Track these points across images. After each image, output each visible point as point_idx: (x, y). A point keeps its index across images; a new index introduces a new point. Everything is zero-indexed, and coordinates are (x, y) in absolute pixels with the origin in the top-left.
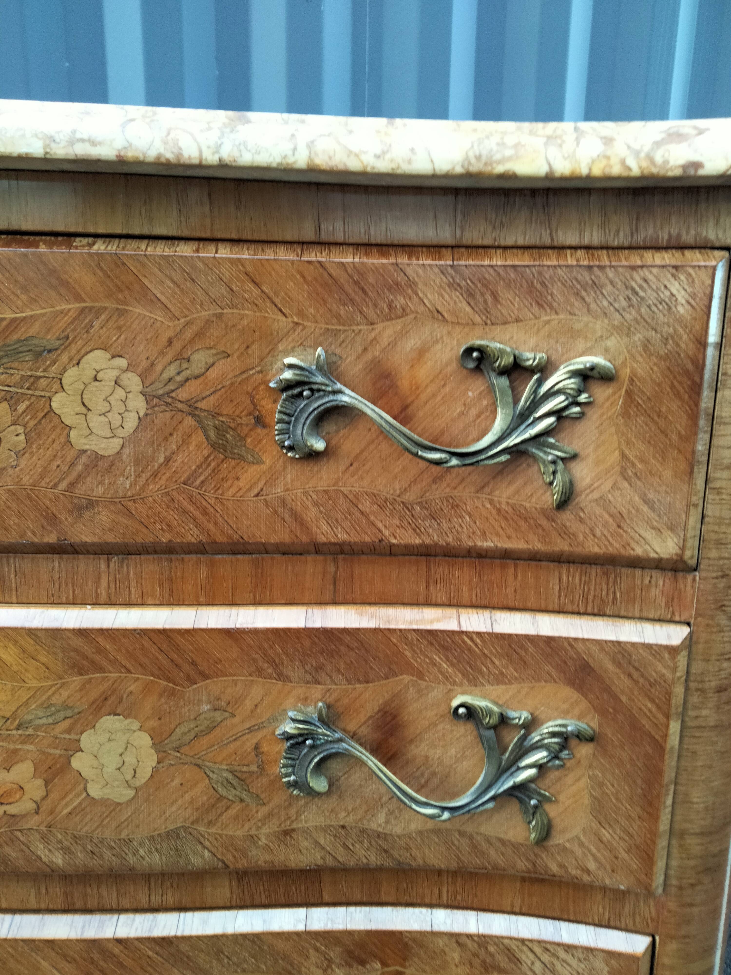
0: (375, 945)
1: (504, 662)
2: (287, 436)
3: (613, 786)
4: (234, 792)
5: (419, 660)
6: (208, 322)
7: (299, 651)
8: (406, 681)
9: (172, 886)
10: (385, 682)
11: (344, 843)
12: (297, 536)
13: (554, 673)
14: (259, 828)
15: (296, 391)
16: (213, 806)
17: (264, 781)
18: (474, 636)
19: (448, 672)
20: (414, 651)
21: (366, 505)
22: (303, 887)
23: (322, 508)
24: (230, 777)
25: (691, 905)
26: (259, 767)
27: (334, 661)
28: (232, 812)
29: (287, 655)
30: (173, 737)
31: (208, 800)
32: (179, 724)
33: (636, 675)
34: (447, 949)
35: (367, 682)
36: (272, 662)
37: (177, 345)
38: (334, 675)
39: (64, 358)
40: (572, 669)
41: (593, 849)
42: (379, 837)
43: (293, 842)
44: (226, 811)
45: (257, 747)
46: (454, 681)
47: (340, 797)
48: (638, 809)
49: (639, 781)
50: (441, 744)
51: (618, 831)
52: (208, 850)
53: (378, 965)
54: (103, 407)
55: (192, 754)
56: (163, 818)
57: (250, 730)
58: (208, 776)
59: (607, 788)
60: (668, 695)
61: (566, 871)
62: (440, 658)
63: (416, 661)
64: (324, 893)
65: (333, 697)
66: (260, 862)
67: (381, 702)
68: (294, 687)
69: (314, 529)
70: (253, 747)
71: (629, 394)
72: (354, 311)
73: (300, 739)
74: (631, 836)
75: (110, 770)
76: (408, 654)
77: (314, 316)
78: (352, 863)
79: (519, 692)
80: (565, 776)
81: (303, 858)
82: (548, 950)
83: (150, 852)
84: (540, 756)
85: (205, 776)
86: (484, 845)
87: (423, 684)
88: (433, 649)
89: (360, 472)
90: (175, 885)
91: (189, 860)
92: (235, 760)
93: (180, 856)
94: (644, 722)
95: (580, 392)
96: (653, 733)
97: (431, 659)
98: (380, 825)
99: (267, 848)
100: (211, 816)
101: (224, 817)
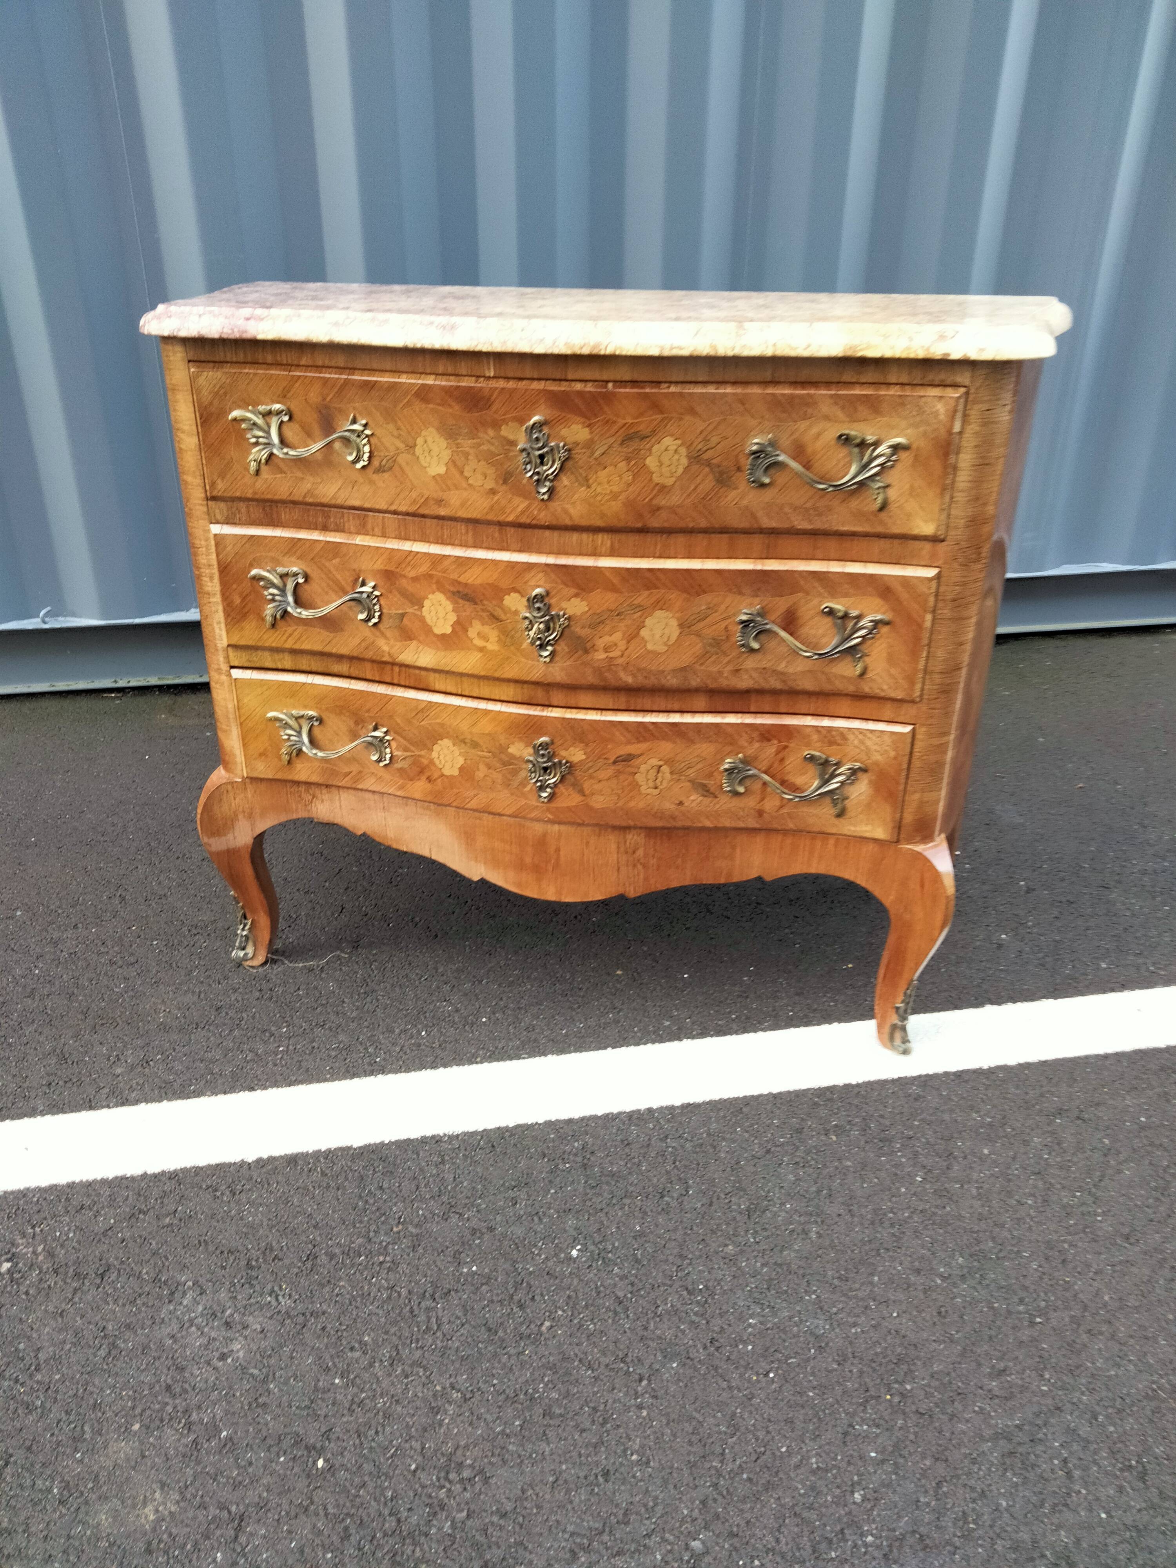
0: (775, 731)
1: (849, 586)
2: (752, 476)
3: (898, 647)
4: (714, 649)
6: (719, 423)
7: (750, 581)
8: (800, 596)
9: (679, 701)
10: (790, 596)
11: (764, 677)
12: (752, 525)
13: (873, 592)
14: (724, 668)
15: (758, 455)
16: (704, 656)
17: (729, 644)
18: (834, 574)
19: (821, 591)
20: (805, 581)
21: (787, 509)
23: (765, 511)
24: (713, 642)
25: (933, 709)
26: (727, 638)
27: (766, 586)
28: (712, 659)
29: (744, 583)
30: (688, 622)
31: (701, 653)
32: (691, 615)
33: (911, 592)
34: (811, 734)
35: (781, 597)
36: (737, 586)
37: (705, 434)
38: (766, 593)
39: (653, 440)
40: (882, 590)
41: (887, 680)
42: (781, 674)
43: (740, 676)
44: (709, 658)
45: (726, 628)
46: (824, 595)
47: (765, 652)
48: (910, 658)
49: (911, 644)
50: (815, 627)
51: (899, 669)
52: (699, 677)
54: (668, 463)
55: (696, 630)
56: (680, 661)
57: (724, 619)
58: (703, 641)
59: (895, 648)
60: (926, 601)
61: (873, 691)
62: (818, 584)
63: (806, 587)
65: (764, 602)
66: (723, 685)
67: (787, 606)
68: (747, 597)
69: (761, 521)
71: (916, 456)
72: (788, 416)
73: (748, 623)
74: (905, 672)
75: (657, 637)
76: (802, 583)
77: (768, 419)
78: (767, 687)
79: (855, 601)
80: (875, 642)
81: (744, 683)
83: (673, 677)
84: (862, 632)
85: (701, 641)
86: (833, 679)
87: (808, 597)
88: (815, 580)
89: (785, 494)
91: (690, 682)
92: (716, 634)
93: (686, 680)
94: (914, 615)
95: (893, 455)
96: (918, 620)
97: (813, 585)
98: (782, 668)
99: (727, 677)
100: (702, 661)
101: (708, 661)
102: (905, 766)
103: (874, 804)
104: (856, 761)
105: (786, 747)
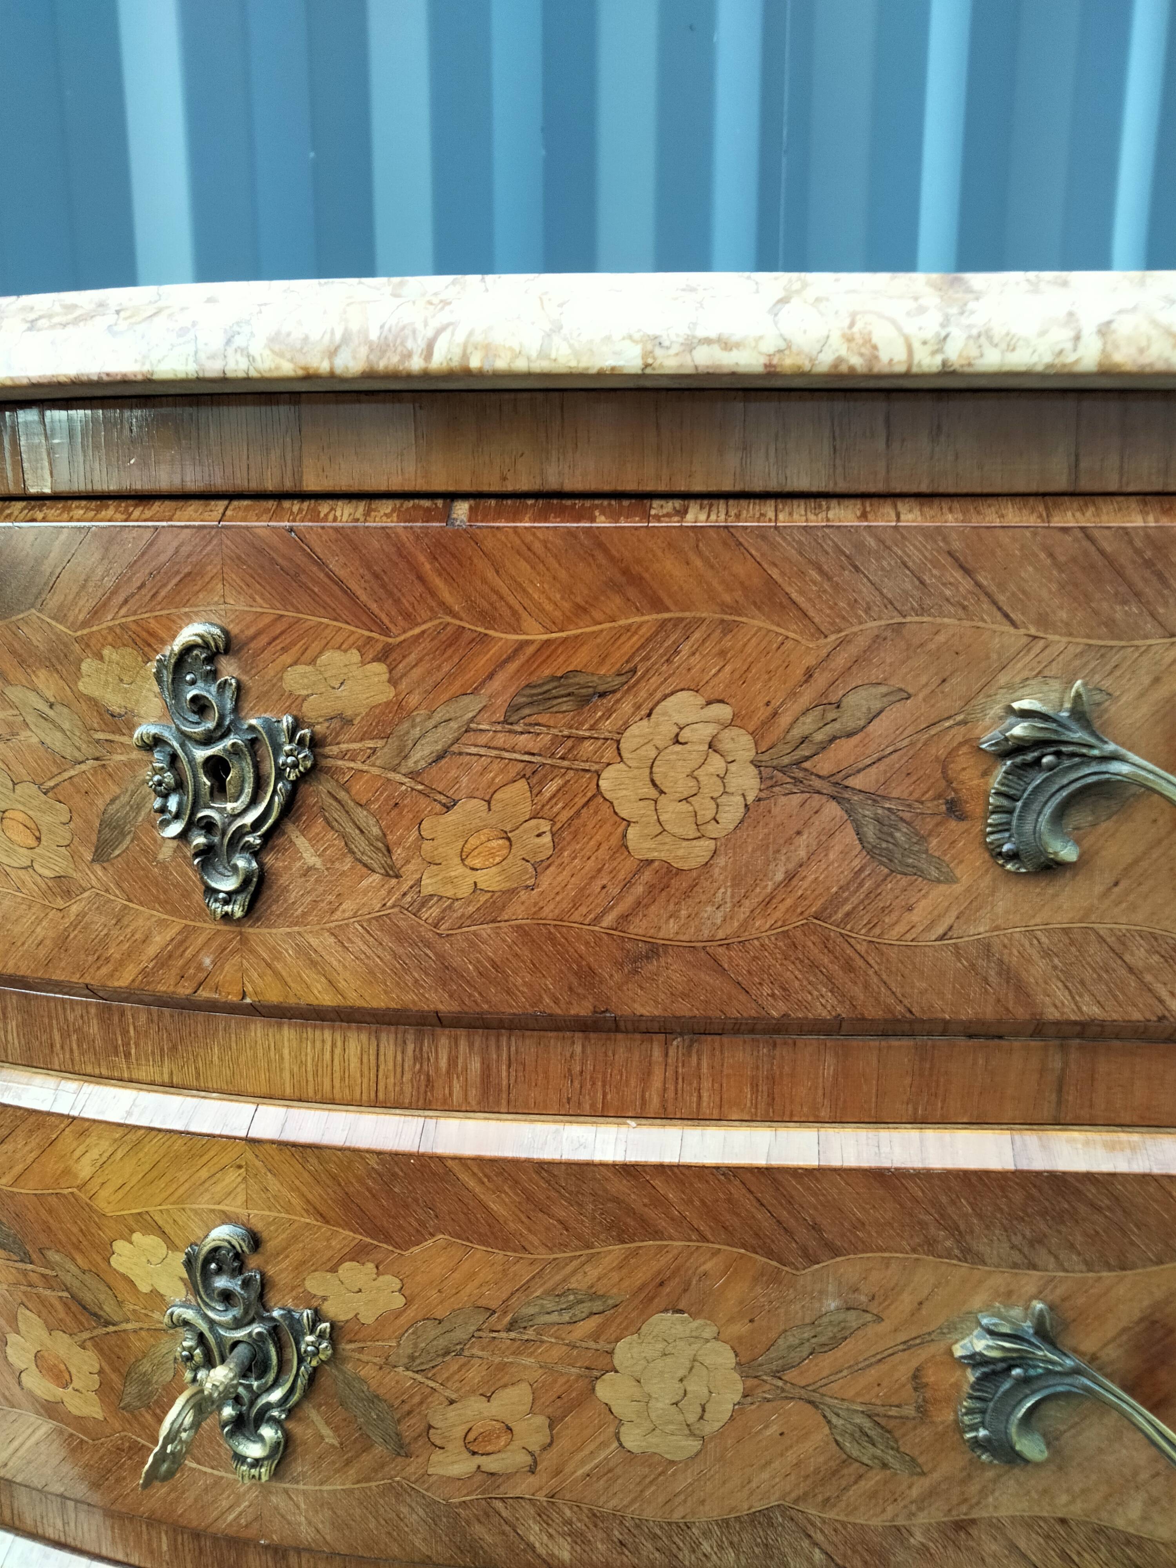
2: (1007, 835)
4: (872, 1450)
6: (878, 639)
7: (1001, 1210)
10: (1155, 1268)
11: (1063, 1551)
12: (1007, 1009)
14: (911, 1516)
15: (1030, 757)
16: (834, 1473)
17: (926, 1432)
21: (1138, 955)
23: (1056, 961)
24: (867, 1424)
26: (918, 1408)
27: (1064, 1229)
28: (866, 1485)
29: (980, 1217)
30: (772, 1354)
31: (825, 1463)
32: (785, 1331)
35: (1123, 1269)
36: (953, 1230)
37: (821, 680)
38: (1063, 1254)
39: (626, 707)
42: (1128, 1543)
43: (972, 1543)
44: (856, 1482)
45: (916, 1375)
47: (1060, 1468)
52: (821, 1549)
54: (685, 787)
55: (803, 1384)
56: (746, 1492)
57: (908, 1345)
58: (829, 1422)
65: (1059, 1292)
67: (1146, 1303)
68: (990, 1272)
69: (1040, 998)
70: (910, 1374)
72: (1141, 614)
73: (1001, 1366)
75: (661, 1405)
77: (1067, 624)
83: (721, 1547)
85: (823, 1421)
89: (1131, 898)
91: (786, 1564)
92: (877, 1396)
93: (772, 1558)
98: (1131, 1522)
99: (923, 1551)
100: (830, 1491)
101: (851, 1492)
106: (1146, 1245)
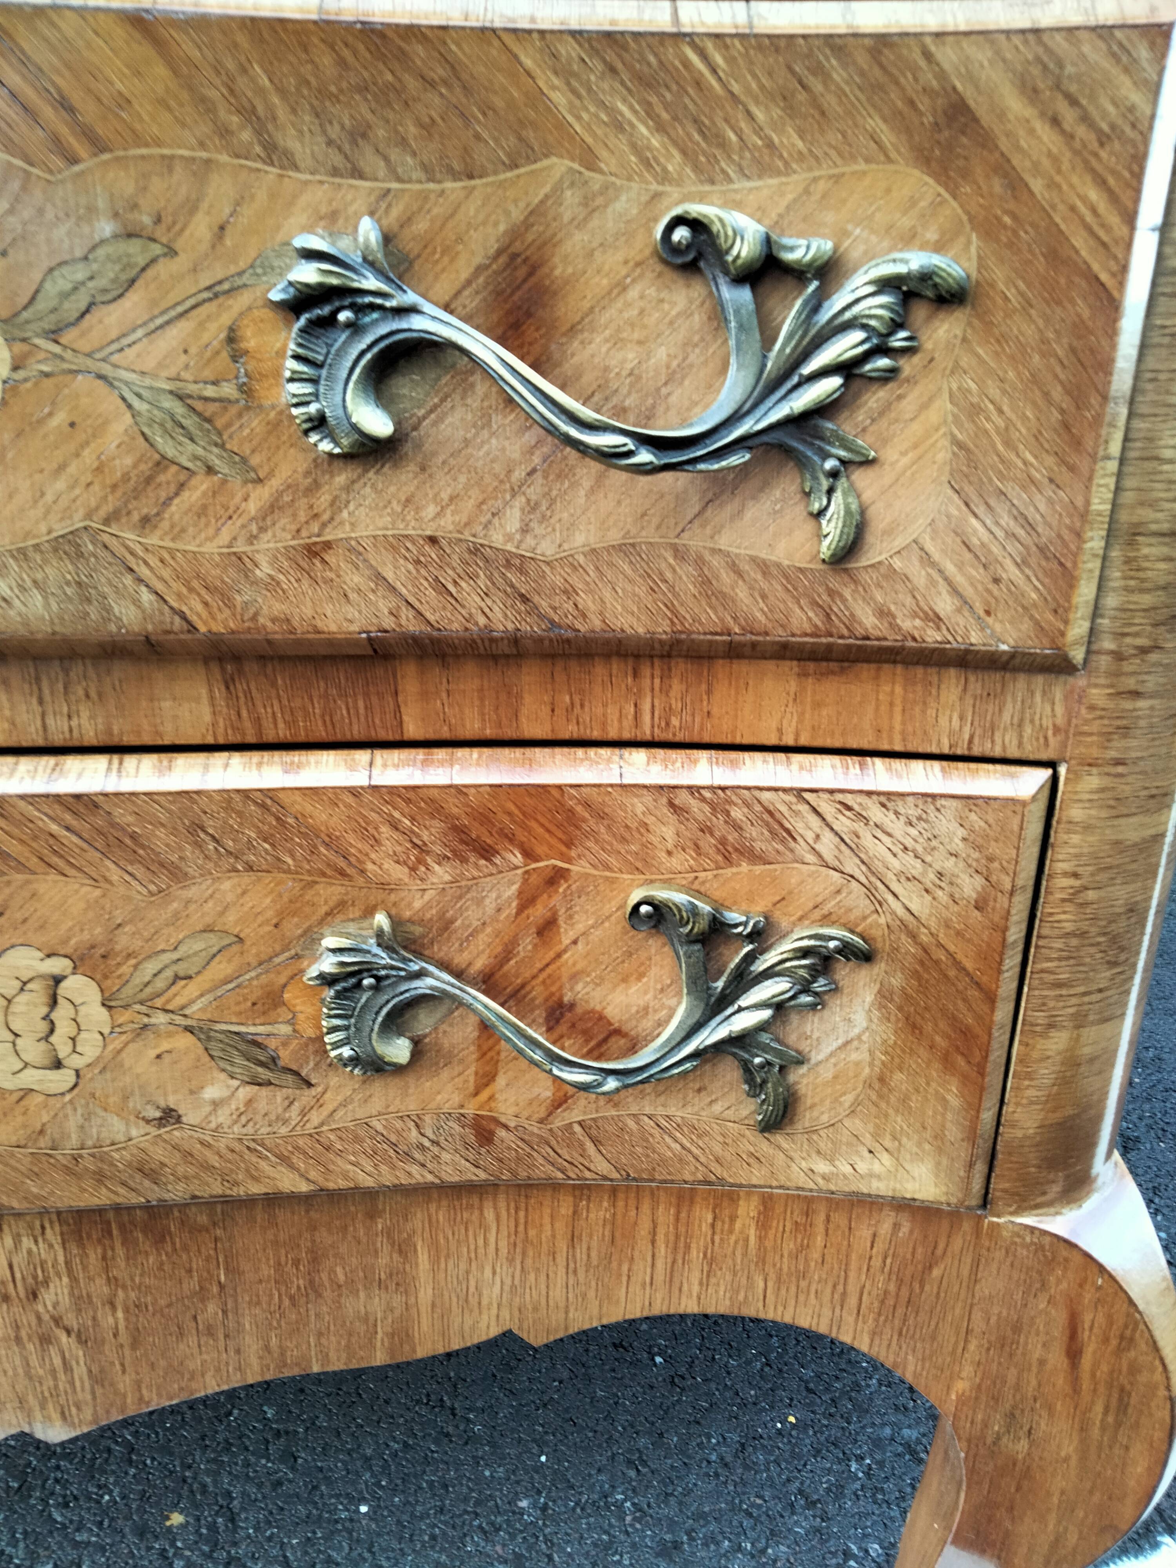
0: (510, 814)
1: (776, 112)
3: (1000, 411)
4: (190, 447)
5: (585, 116)
7: (308, 83)
8: (557, 174)
9: (87, 696)
10: (509, 175)
11: (437, 579)
13: (887, 136)
14: (252, 539)
16: (149, 480)
17: (255, 424)
18: (709, 45)
19: (649, 148)
20: (574, 91)
22: (361, 704)
24: (179, 409)
25: (1136, 694)
26: (241, 388)
27: (391, 116)
28: (193, 496)
29: (282, 92)
30: (41, 305)
31: (135, 466)
32: (51, 270)
33: (1069, 116)
34: (650, 820)
35: (471, 177)
36: (248, 113)
38: (394, 154)
40: (928, 119)
41: (950, 568)
42: (508, 564)
43: (330, 574)
44: (177, 494)
46: (665, 170)
47: (423, 469)
48: (1050, 460)
49: (1057, 393)
50: (636, 336)
51: (1006, 520)
52: (147, 586)
53: (517, 858)
55: (87, 349)
56: (40, 508)
57: (214, 292)
58: (130, 406)
59: (988, 419)
61: (893, 626)
62: (632, 108)
63: (579, 118)
64: (405, 718)
65: (395, 213)
66: (261, 620)
67: (502, 228)
68: (306, 183)
70: (223, 336)
74: (1029, 526)
76: (560, 98)
78: (455, 626)
79: (807, 191)
80: (900, 397)
81: (351, 612)
82: (849, 808)
83: (23, 588)
84: (849, 344)
85: (122, 406)
86: (726, 577)
87: (596, 180)
88: (617, 85)
90: (93, 694)
91: (109, 610)
92: (187, 367)
93: (89, 600)
94: (1080, 241)
96: (1096, 267)
97: (611, 111)
98: (509, 538)
99: (273, 585)
100: (146, 507)
101: (173, 508)
102: (1016, 933)
103: (898, 1078)
104: (827, 919)
105: (556, 877)
106: (496, 140)
